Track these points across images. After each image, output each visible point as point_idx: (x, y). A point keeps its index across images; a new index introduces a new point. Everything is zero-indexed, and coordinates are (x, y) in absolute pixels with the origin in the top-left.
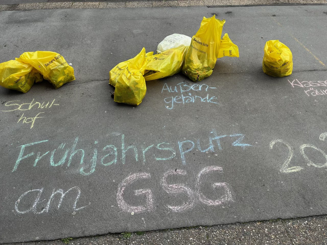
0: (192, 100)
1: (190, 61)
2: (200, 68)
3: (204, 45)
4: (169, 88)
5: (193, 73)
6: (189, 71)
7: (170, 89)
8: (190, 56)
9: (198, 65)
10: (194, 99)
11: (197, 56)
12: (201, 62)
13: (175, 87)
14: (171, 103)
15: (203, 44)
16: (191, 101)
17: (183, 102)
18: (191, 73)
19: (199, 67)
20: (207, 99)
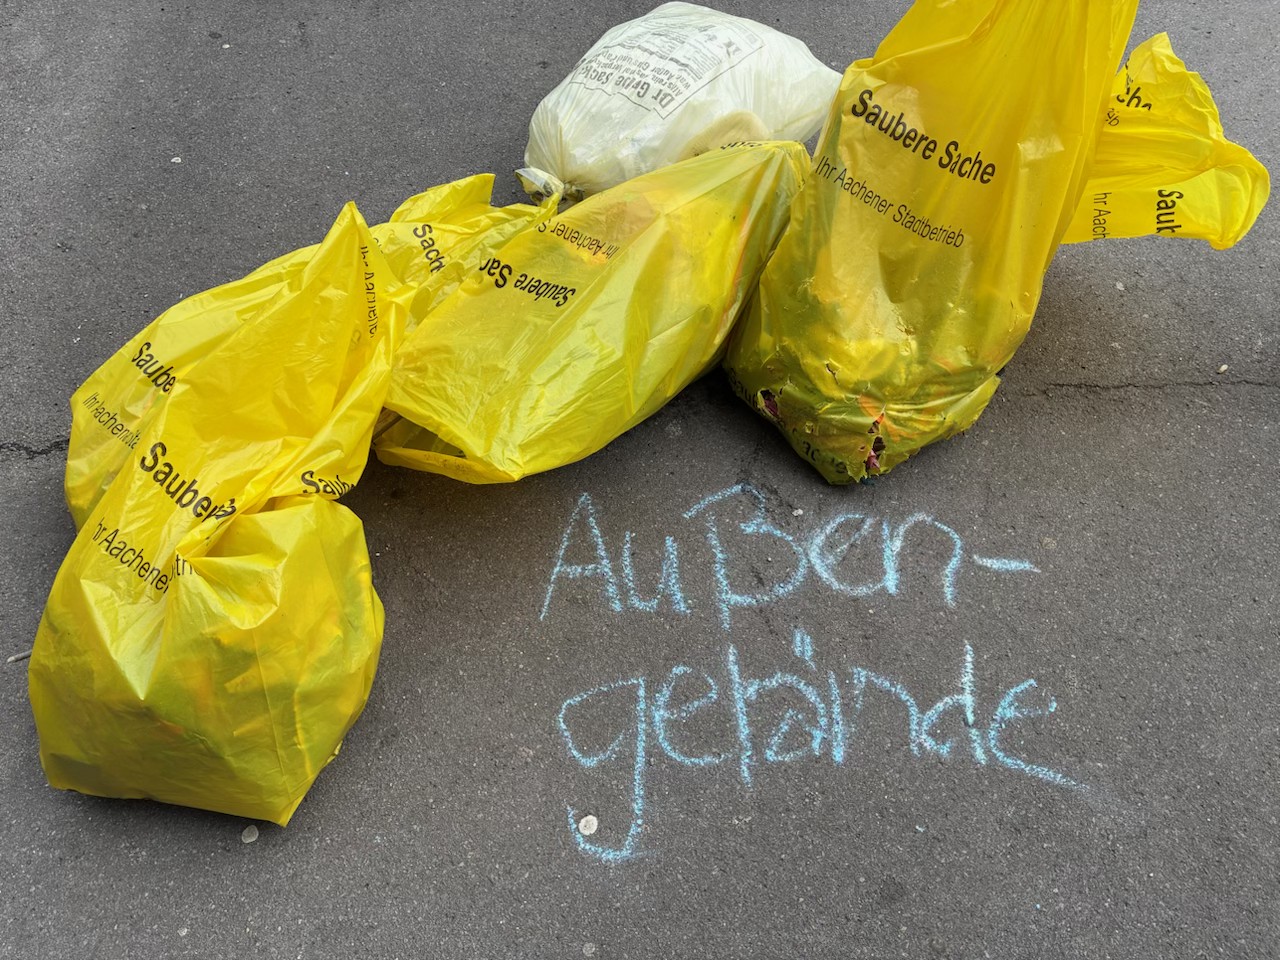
0: (823, 721)
1: (812, 315)
2: (900, 379)
3: (953, 163)
4: (615, 556)
5: (829, 422)
6: (796, 400)
7: (617, 570)
8: (810, 265)
9: (882, 355)
10: (847, 709)
11: (875, 262)
12: (907, 321)
13: (669, 541)
14: (625, 762)
15: (941, 151)
16: (816, 744)
17: (737, 760)
18: (815, 419)
19: (892, 370)
20: (959, 709)
